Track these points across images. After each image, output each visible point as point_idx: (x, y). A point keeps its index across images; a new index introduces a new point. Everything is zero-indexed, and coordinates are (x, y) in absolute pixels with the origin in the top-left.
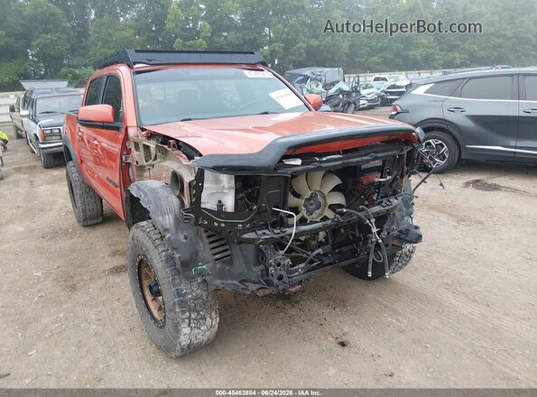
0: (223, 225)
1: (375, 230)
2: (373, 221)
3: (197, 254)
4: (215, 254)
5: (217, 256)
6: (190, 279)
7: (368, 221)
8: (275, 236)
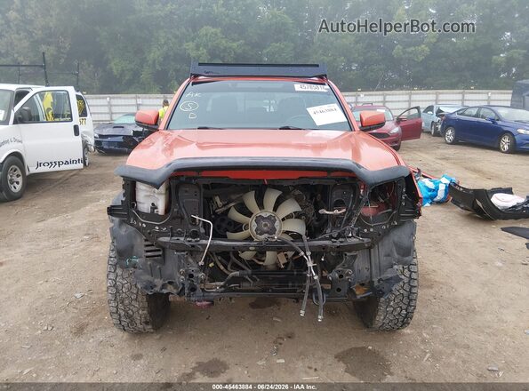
0: (144, 225)
1: (310, 264)
2: (309, 253)
3: (132, 247)
4: (147, 251)
5: (149, 254)
6: (124, 268)
7: (302, 253)
8: (187, 243)
